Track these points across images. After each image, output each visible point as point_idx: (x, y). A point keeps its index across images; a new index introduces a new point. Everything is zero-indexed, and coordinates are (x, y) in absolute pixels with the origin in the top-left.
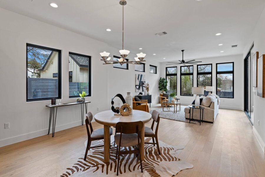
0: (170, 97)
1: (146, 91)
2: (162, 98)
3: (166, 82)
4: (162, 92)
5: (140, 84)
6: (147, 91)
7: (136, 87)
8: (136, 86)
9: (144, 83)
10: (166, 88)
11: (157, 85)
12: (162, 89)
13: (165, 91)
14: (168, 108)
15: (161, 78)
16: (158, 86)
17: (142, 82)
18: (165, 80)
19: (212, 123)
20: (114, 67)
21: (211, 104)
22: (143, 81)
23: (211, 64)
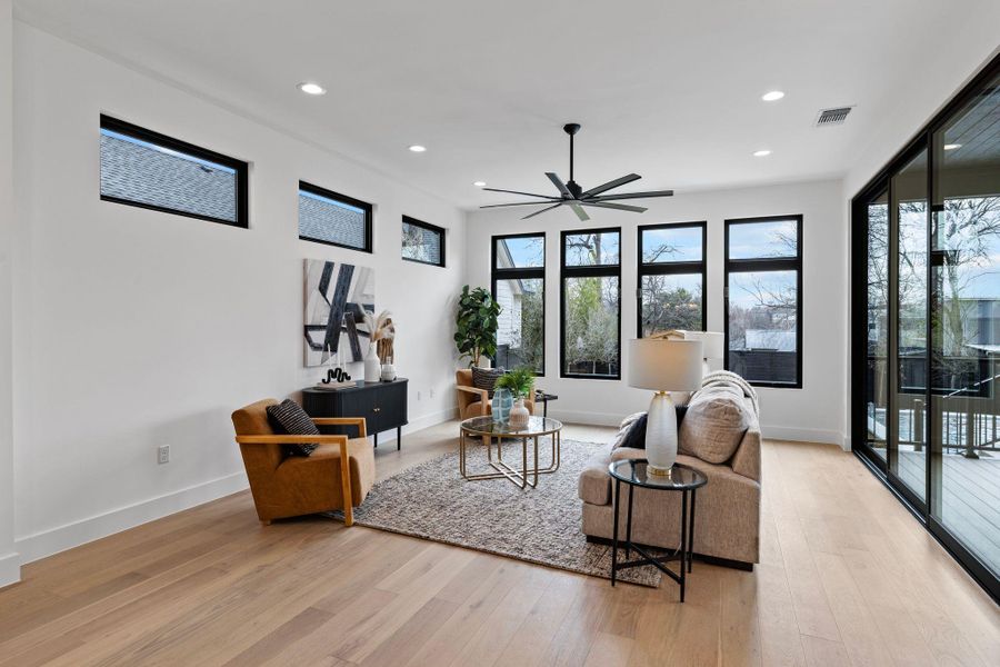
0: (504, 395)
1: (378, 360)
2: (465, 392)
3: (494, 311)
4: (470, 359)
5: (334, 317)
6: (383, 361)
7: (306, 335)
8: (307, 328)
9: (363, 311)
10: (492, 341)
11: (447, 322)
12: (472, 344)
13: (486, 353)
14: (494, 451)
15: (466, 289)
16: (448, 328)
17: (348, 307)
18: (490, 299)
19: (747, 566)
20: (104, 198)
22: (361, 302)
23: (703, 224)
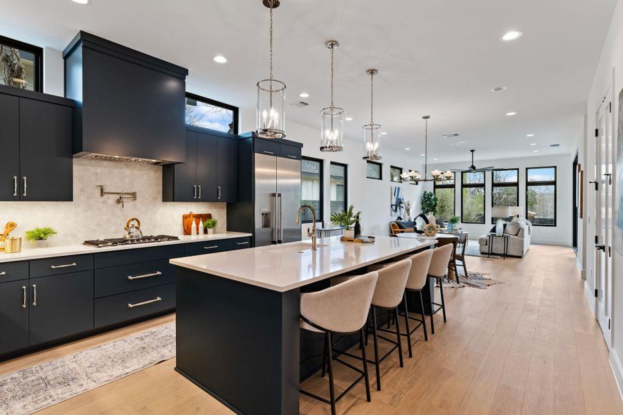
0: (451, 224)
3: (435, 200)
5: (397, 202)
6: (408, 215)
8: (392, 206)
9: (402, 201)
12: (428, 211)
15: (425, 192)
17: (399, 199)
18: (433, 196)
19: (521, 257)
21: (519, 232)
22: (402, 198)
23: (518, 169)
